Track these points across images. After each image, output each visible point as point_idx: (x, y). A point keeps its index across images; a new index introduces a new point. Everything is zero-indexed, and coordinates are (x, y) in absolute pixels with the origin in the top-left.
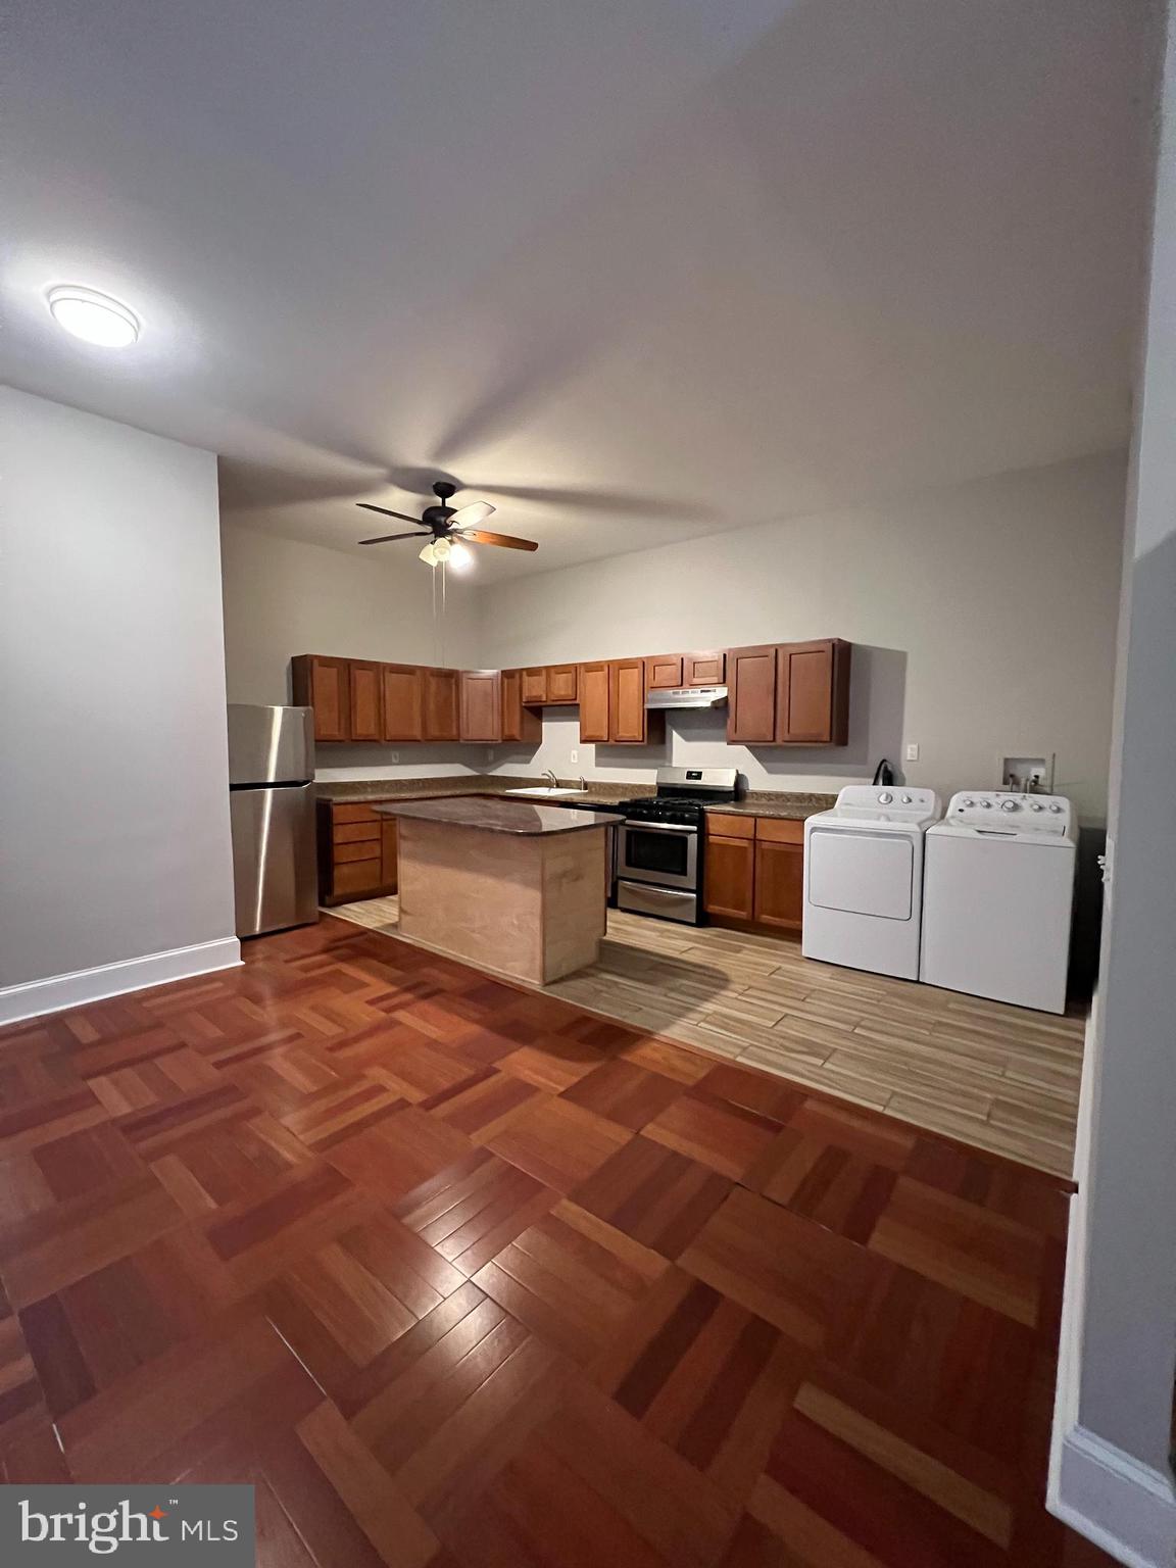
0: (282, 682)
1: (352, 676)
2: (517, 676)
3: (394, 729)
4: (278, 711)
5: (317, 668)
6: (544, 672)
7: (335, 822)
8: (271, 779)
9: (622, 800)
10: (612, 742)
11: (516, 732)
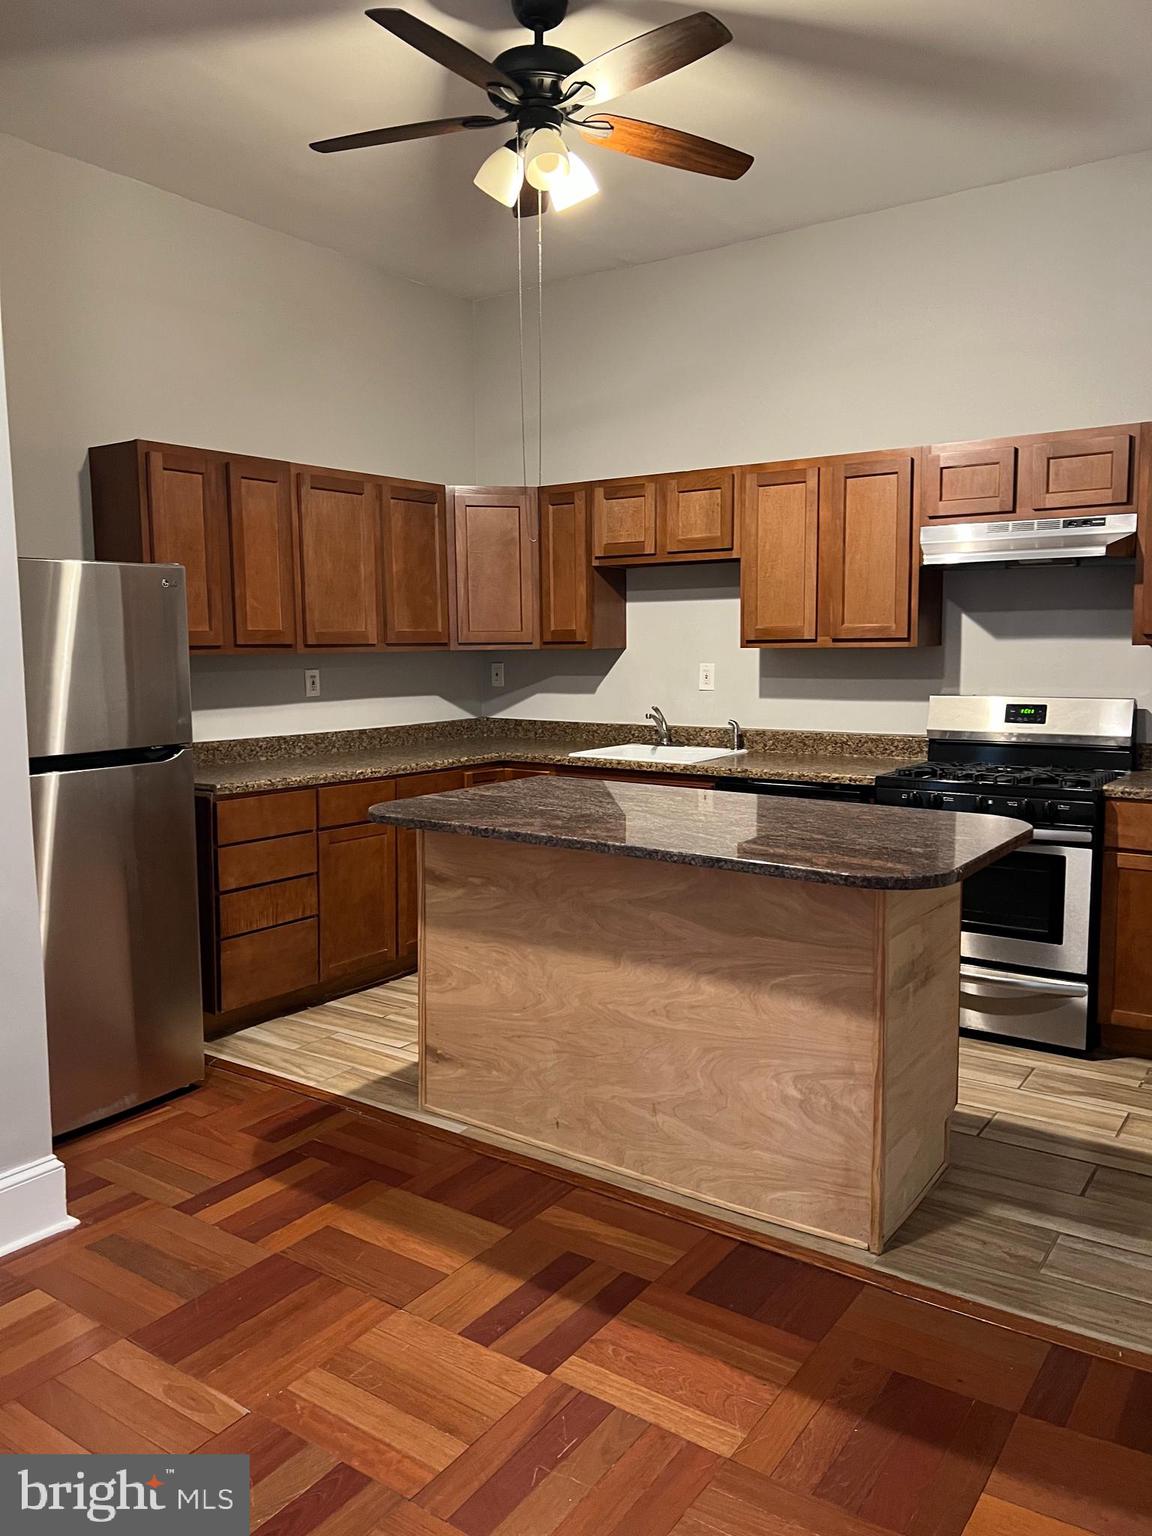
1: (234, 493)
2: (580, 502)
3: (324, 618)
5: (158, 472)
6: (650, 488)
9: (881, 772)
10: (825, 641)
11: (577, 624)
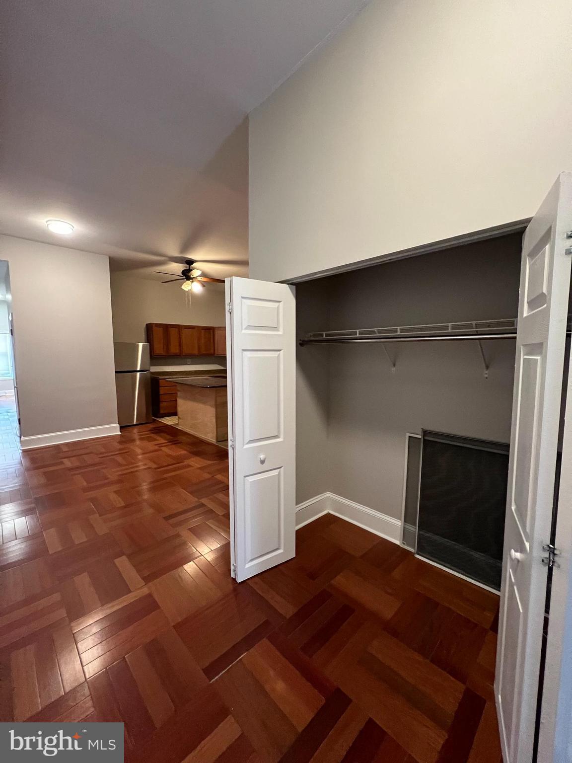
0: (143, 335)
1: (169, 330)
3: (186, 351)
4: (141, 345)
5: (154, 328)
7: (161, 385)
8: (138, 369)
